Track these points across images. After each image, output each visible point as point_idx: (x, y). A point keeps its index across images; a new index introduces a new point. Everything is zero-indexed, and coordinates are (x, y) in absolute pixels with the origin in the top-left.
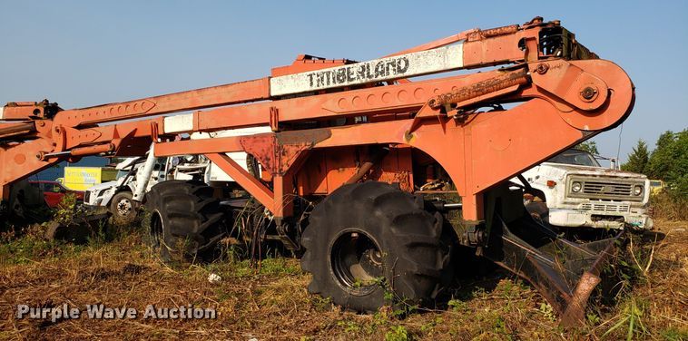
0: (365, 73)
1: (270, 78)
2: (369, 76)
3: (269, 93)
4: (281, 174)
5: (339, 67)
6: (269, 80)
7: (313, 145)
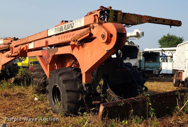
0: (65, 28)
1: (48, 30)
2: (66, 29)
3: (47, 35)
4: (49, 64)
5: (61, 26)
6: (47, 31)
7: (55, 54)
